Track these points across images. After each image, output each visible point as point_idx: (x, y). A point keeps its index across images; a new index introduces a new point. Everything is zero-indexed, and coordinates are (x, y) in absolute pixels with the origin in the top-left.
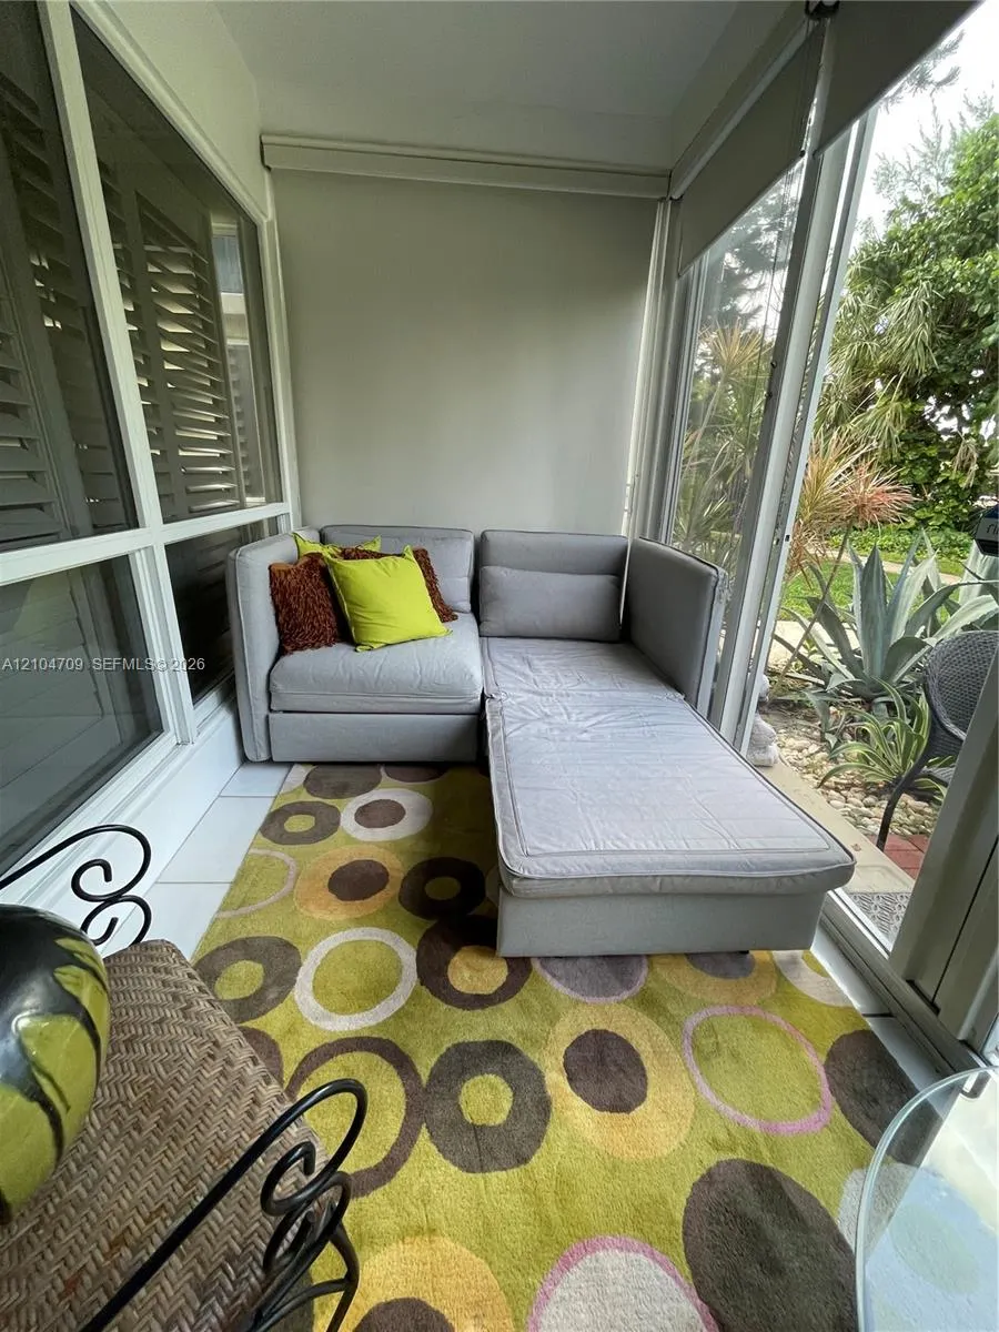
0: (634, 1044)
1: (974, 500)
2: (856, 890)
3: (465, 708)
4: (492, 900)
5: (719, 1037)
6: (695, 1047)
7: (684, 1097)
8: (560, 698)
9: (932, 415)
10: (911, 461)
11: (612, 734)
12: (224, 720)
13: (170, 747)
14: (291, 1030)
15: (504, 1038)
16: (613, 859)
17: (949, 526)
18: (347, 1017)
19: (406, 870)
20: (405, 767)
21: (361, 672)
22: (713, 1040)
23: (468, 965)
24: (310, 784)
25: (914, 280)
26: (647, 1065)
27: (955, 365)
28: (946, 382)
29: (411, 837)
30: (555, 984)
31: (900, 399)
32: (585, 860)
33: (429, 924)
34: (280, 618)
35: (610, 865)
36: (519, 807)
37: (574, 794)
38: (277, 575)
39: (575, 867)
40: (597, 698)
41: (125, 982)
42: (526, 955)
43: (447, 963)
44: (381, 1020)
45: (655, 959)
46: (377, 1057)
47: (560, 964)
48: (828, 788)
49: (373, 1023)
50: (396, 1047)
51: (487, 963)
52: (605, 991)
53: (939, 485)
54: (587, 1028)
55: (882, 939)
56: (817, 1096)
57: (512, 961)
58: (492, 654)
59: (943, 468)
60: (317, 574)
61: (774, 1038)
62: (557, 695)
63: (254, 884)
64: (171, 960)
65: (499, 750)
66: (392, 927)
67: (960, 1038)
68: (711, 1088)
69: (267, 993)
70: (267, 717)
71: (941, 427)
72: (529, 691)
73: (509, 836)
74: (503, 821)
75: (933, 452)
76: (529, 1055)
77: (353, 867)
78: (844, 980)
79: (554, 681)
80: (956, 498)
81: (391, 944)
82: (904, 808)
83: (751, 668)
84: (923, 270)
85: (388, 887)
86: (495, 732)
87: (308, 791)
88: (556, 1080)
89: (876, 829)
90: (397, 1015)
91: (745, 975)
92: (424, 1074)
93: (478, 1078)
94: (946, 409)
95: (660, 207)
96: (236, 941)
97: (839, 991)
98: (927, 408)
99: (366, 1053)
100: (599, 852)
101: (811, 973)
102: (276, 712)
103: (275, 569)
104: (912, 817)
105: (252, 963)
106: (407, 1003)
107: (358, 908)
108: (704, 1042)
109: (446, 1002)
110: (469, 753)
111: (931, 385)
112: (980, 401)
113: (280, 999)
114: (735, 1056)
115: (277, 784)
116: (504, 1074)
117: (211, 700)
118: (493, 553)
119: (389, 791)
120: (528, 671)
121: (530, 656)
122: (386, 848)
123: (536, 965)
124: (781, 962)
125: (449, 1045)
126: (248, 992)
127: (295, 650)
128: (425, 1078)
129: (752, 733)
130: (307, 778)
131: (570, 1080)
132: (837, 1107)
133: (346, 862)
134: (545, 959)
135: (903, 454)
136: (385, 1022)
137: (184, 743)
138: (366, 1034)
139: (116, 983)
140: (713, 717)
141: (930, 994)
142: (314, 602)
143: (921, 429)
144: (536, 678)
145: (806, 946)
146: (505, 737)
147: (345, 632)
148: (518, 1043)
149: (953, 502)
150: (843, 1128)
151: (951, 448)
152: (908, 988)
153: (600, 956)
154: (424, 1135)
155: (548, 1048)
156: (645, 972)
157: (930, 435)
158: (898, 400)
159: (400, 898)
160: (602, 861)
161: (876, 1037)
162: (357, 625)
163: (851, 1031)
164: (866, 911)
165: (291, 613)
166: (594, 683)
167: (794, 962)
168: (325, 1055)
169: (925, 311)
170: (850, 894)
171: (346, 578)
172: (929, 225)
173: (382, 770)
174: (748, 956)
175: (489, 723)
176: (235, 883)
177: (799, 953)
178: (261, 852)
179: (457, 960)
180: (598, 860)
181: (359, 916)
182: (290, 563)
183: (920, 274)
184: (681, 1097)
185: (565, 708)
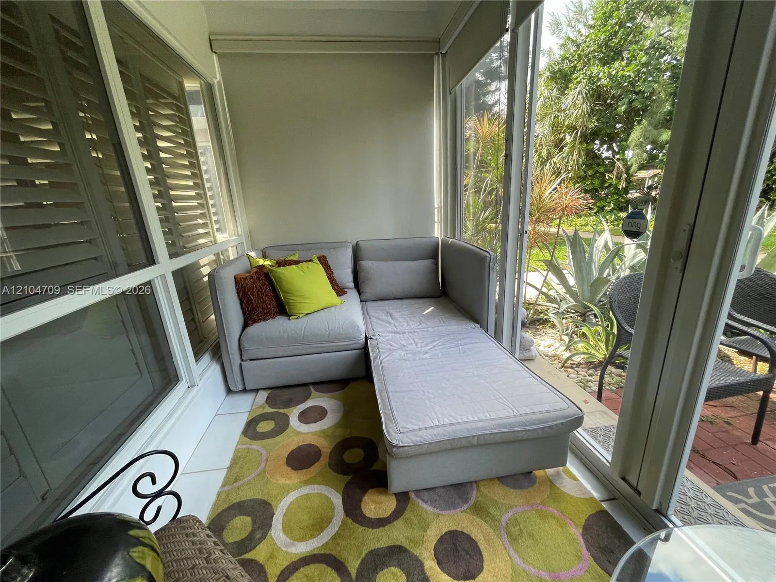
0: (473, 536)
1: (627, 195)
2: (588, 427)
3: (355, 346)
4: (383, 459)
5: (521, 526)
6: (509, 534)
7: (505, 565)
8: (410, 334)
9: (599, 150)
10: (591, 176)
11: (442, 353)
12: (215, 369)
13: (185, 390)
14: (272, 557)
15: (398, 543)
16: (450, 429)
17: (616, 209)
18: (304, 543)
19: (332, 447)
20: (324, 385)
21: (294, 332)
22: (518, 527)
23: (373, 501)
24: (270, 401)
25: (579, 80)
26: (482, 548)
27: (607, 123)
28: (603, 132)
29: (332, 427)
30: (425, 506)
31: (581, 143)
32: (434, 431)
33: (348, 478)
34: (244, 305)
35: (448, 433)
36: (393, 404)
37: (423, 392)
38: (239, 280)
39: (427, 436)
40: (431, 332)
41: (169, 546)
42: (406, 490)
43: (360, 501)
44: (324, 542)
45: (479, 483)
46: (324, 566)
47: (425, 493)
48: (567, 367)
49: (320, 545)
50: (335, 558)
51: (383, 498)
52: (453, 506)
53: (607, 187)
54: (445, 530)
55: (604, 454)
56: (579, 554)
57: (397, 495)
58: (369, 312)
59: (607, 178)
60: (262, 277)
61: (553, 522)
62: (408, 332)
63: (241, 468)
64: (196, 528)
65: (378, 369)
66: (326, 483)
67: (654, 507)
68: (520, 557)
69: (255, 535)
70: (241, 364)
71: (604, 156)
72: (392, 332)
73: (388, 422)
74: (384, 413)
75: (602, 170)
76: (413, 551)
77: (300, 449)
78: (587, 480)
79: (406, 324)
80: (617, 194)
81: (326, 493)
82: (610, 374)
83: (516, 306)
84: (583, 74)
85: (321, 459)
86: (375, 358)
87: (269, 406)
88: (430, 565)
89: (595, 388)
90: (334, 538)
91: (532, 486)
92: (353, 572)
93: (385, 571)
94: (605, 147)
95: (436, 58)
96: (234, 504)
97: (585, 488)
98: (595, 146)
99: (318, 564)
100: (441, 426)
101: (569, 480)
102: (245, 361)
103: (238, 277)
104: (614, 379)
105: (244, 517)
106: (339, 529)
107: (305, 474)
108: (513, 529)
109: (362, 525)
110: (362, 372)
111: (595, 134)
112: (623, 141)
113: (263, 537)
114: (531, 536)
115: (250, 404)
116: (400, 566)
117: (206, 358)
118: (364, 253)
119: (317, 400)
120: (390, 319)
121: (391, 311)
122: (318, 436)
123: (412, 495)
124: (551, 475)
125: (366, 552)
126: (243, 536)
127: (254, 323)
128: (354, 575)
129: (521, 342)
130: (268, 397)
131: (439, 564)
132: (592, 559)
133: (296, 447)
134: (417, 492)
135: (585, 172)
136: (327, 543)
137: (193, 386)
138: (317, 552)
139: (164, 547)
140: (498, 336)
141: (634, 483)
142: (262, 294)
143: (593, 158)
144: (395, 323)
145: (564, 464)
146: (381, 361)
147: (282, 309)
148: (406, 545)
149: (615, 197)
150: (596, 570)
151: (610, 167)
152: (622, 483)
153: (448, 486)
155: (424, 546)
156: (475, 492)
157: (599, 161)
158: (579, 144)
159: (329, 465)
160: (443, 430)
161: (608, 512)
162: (288, 303)
163: (594, 512)
164: (595, 438)
165: (250, 301)
166: (428, 323)
167: (558, 474)
168: (293, 569)
169: (586, 96)
170: (585, 430)
171: (280, 278)
172: (583, 50)
173: (311, 387)
174: (532, 474)
175: (371, 354)
176: (230, 468)
177: (561, 468)
178: (244, 447)
179: (366, 498)
180: (440, 431)
181: (306, 479)
182: (246, 273)
183: (582, 76)
184: (503, 565)
185: (414, 340)
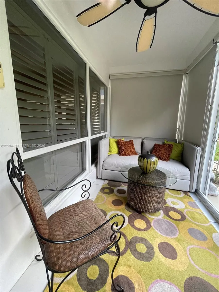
7: (186, 261)
20: (126, 183)
21: (119, 163)
30: (156, 231)
33: (131, 213)
43: (134, 221)
52: (168, 235)
54: (163, 241)
63: (99, 200)
66: (123, 212)
68: (193, 261)
85: (123, 205)
88: (156, 249)
92: (129, 240)
93: (139, 244)
95: (184, 75)
102: (104, 169)
107: (117, 207)
115: (103, 183)
116: (145, 244)
119: (123, 187)
122: (122, 198)
125: (134, 236)
130: (108, 183)
131: (159, 250)
133: (115, 199)
137: (89, 173)
154: (129, 250)
155: (155, 242)
159: (125, 207)
173: (122, 183)
176: (96, 199)
178: (100, 194)
